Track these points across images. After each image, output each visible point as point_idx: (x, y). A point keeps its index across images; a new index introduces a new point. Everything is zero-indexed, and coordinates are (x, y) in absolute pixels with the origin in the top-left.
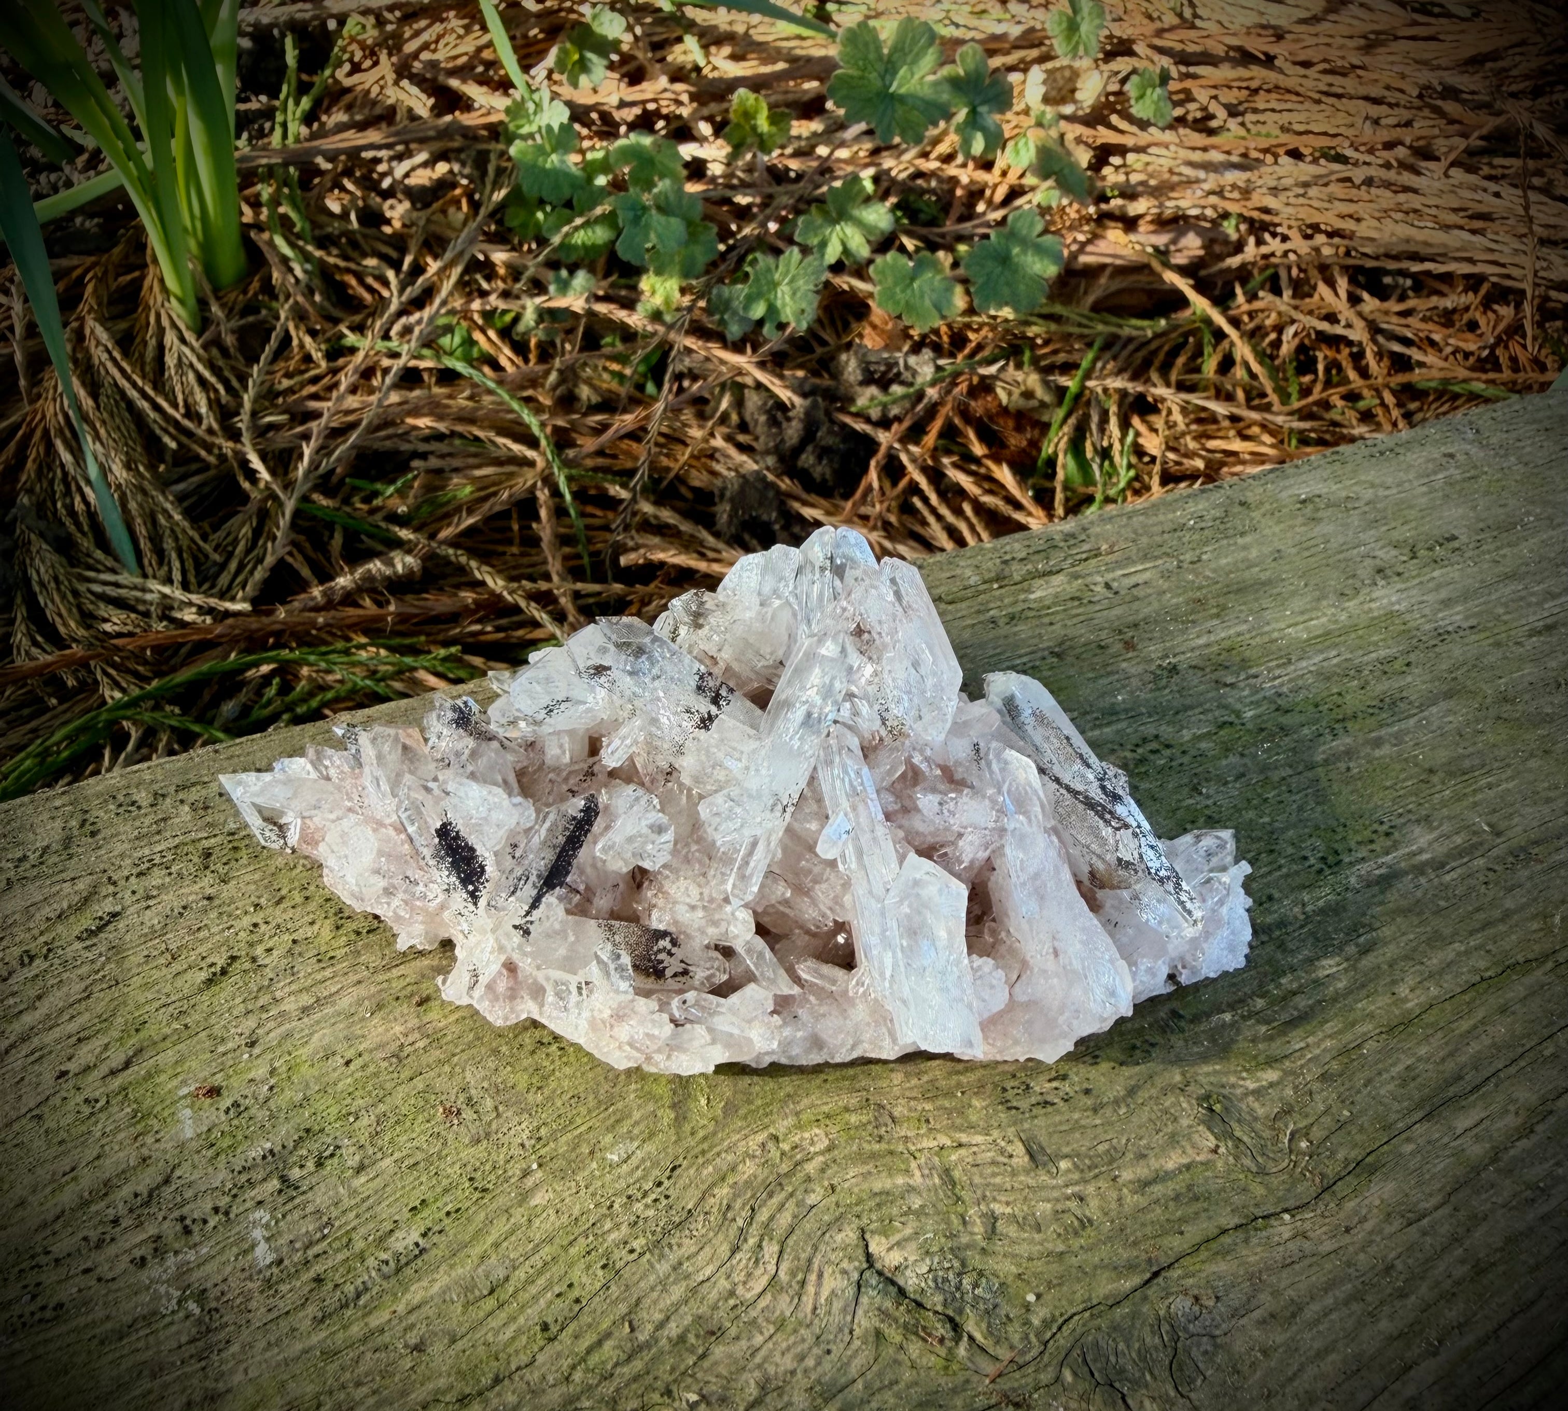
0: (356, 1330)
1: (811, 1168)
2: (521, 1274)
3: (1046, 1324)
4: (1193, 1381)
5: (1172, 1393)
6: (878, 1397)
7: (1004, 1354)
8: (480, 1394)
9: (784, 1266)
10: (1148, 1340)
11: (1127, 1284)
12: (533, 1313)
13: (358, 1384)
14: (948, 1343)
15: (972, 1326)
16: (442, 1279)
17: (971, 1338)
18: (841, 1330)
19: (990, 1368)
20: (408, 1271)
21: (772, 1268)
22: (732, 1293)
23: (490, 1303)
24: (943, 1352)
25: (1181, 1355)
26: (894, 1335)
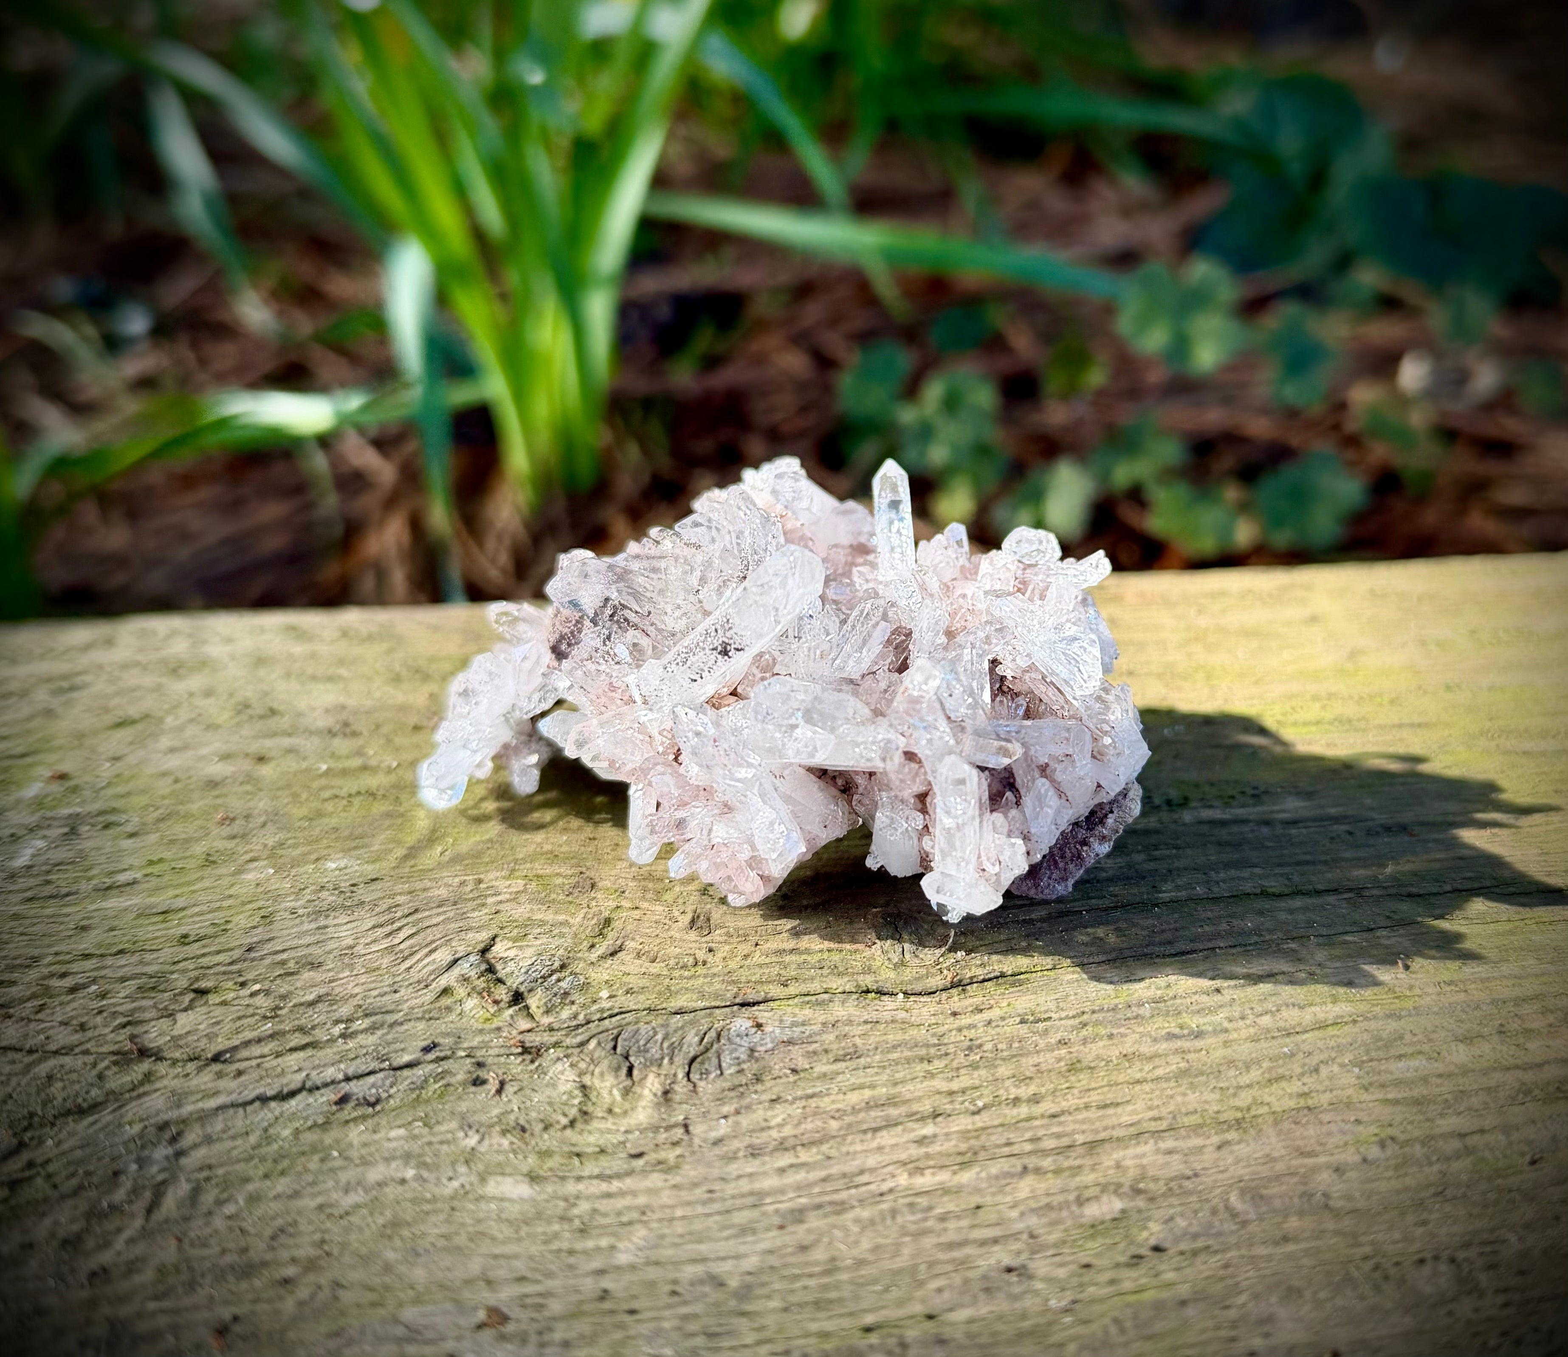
0: (48, 911)
1: (490, 900)
2: (197, 909)
3: (602, 1010)
4: (708, 1073)
5: (681, 1075)
6: (412, 1023)
7: (546, 1020)
8: (102, 956)
9: (408, 943)
10: (688, 1038)
11: (701, 1004)
12: (184, 930)
13: (22, 934)
14: (502, 1005)
15: (534, 1002)
16: (136, 900)
17: (527, 1007)
18: (419, 982)
19: (525, 1025)
20: (114, 892)
21: (397, 941)
22: (351, 947)
23: (160, 918)
24: (493, 1009)
25: (711, 1054)
26: (461, 992)
